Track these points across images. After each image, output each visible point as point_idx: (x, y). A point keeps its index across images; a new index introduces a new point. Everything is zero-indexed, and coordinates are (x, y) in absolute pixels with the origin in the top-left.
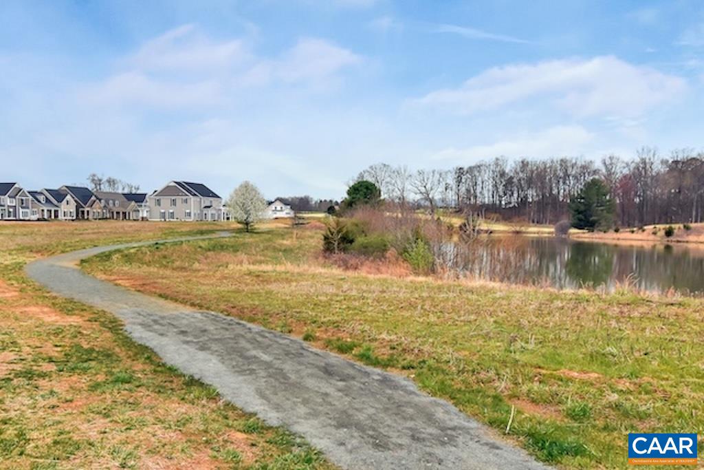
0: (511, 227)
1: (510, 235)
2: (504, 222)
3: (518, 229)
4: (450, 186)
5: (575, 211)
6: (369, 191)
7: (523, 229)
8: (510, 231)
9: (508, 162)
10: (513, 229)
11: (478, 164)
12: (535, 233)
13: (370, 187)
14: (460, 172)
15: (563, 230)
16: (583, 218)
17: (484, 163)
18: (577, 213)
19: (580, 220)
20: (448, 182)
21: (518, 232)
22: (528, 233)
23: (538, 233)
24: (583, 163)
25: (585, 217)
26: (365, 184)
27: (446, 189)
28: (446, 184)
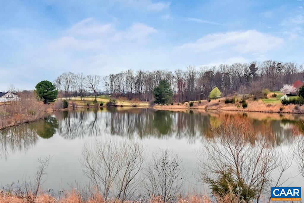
0: (131, 104)
1: (131, 107)
2: (128, 101)
3: (134, 104)
4: (108, 84)
5: (155, 95)
6: (47, 86)
7: (137, 104)
8: (131, 105)
9: (134, 72)
10: (132, 105)
11: (121, 73)
12: (142, 106)
13: (48, 84)
14: (112, 77)
15: (152, 104)
16: (159, 98)
17: (123, 72)
18: (156, 96)
19: (158, 99)
20: (107, 82)
21: (135, 106)
22: (139, 106)
23: (144, 106)
24: (167, 73)
25: (160, 98)
26: (45, 82)
27: (106, 85)
28: (106, 83)
